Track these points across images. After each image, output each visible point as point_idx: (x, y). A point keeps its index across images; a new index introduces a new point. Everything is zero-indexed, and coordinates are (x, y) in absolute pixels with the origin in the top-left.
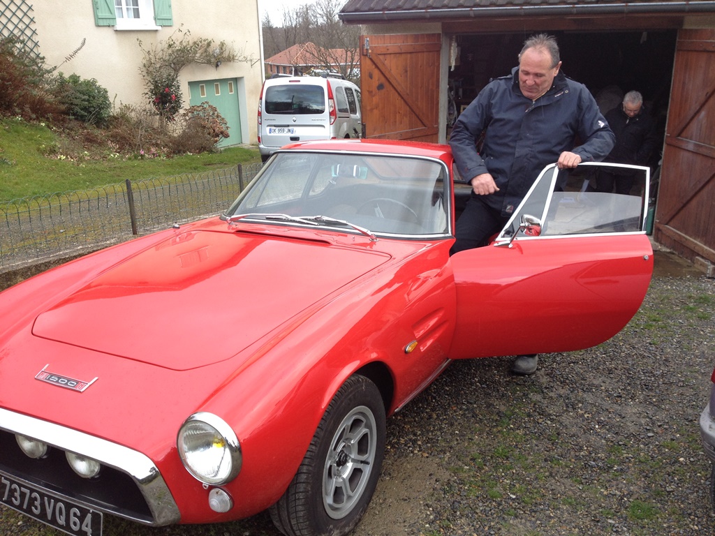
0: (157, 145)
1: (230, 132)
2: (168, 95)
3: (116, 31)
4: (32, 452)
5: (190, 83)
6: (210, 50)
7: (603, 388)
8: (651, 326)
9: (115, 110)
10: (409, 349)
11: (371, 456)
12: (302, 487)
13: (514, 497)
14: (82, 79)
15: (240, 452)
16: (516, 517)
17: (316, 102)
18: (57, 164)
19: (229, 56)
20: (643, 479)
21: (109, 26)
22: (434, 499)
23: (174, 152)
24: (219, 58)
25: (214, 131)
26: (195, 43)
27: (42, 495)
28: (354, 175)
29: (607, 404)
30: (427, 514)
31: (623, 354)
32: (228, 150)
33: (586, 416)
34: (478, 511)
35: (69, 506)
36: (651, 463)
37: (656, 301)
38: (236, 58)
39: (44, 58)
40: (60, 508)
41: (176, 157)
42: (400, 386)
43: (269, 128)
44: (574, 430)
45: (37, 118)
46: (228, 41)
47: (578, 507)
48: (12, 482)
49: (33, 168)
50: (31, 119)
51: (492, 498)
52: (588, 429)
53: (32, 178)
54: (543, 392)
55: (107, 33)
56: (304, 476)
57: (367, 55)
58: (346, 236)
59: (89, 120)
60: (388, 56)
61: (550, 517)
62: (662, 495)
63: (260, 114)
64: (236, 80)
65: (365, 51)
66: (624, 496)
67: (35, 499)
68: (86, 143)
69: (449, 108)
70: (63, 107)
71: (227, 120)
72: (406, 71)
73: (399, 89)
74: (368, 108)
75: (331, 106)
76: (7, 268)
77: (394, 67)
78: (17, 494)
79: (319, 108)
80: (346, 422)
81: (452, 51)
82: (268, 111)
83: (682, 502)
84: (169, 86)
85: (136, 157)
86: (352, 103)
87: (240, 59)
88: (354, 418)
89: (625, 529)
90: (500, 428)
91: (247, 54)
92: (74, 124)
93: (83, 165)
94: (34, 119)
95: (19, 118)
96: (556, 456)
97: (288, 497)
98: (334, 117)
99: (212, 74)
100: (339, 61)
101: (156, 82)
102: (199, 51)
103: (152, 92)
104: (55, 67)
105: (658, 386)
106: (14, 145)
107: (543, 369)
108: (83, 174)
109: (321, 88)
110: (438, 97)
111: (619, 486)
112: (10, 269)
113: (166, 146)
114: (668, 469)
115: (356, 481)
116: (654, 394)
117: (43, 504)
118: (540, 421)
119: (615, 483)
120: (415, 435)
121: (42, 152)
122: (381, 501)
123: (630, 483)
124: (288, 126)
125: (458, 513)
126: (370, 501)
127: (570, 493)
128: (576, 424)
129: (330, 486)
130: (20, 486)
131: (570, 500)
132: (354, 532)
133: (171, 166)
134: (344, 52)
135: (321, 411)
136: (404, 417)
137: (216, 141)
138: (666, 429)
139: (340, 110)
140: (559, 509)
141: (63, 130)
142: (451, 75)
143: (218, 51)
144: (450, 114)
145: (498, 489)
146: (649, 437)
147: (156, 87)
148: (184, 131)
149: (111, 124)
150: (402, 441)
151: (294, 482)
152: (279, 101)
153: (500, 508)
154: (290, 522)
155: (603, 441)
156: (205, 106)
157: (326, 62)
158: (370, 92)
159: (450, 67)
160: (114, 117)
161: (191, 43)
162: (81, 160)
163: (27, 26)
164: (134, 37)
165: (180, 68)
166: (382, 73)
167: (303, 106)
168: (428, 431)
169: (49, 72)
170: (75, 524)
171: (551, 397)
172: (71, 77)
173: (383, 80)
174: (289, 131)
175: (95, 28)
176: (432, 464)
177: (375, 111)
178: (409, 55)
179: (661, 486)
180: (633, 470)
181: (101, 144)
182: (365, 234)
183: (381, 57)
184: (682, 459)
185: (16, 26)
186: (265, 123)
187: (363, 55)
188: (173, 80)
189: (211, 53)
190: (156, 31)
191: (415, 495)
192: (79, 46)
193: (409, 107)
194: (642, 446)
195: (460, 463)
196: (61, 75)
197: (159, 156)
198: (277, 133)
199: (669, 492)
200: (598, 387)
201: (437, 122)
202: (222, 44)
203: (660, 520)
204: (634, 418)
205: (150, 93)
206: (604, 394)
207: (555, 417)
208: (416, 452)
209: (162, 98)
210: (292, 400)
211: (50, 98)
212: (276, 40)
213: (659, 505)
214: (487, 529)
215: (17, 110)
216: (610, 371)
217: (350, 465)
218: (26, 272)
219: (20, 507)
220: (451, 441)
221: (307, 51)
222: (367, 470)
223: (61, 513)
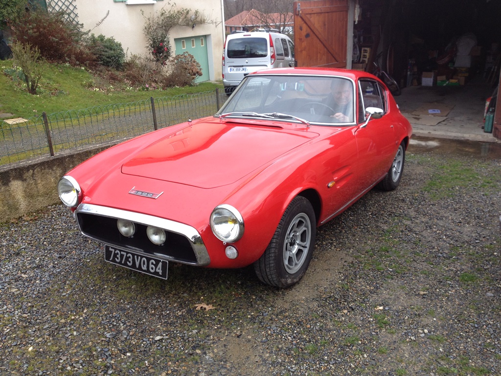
0: (156, 82)
1: (203, 72)
2: (162, 47)
3: (127, 5)
4: (127, 233)
5: (176, 40)
6: (189, 16)
7: (450, 218)
8: (485, 185)
9: (127, 58)
10: (330, 185)
11: (308, 243)
12: (273, 250)
13: (391, 270)
14: (106, 38)
15: (244, 226)
16: (393, 279)
17: (261, 50)
18: (95, 94)
19: (201, 20)
20: (470, 263)
21: (122, 2)
22: (344, 270)
23: (167, 86)
24: (194, 21)
25: (192, 71)
26: (178, 12)
27: (133, 255)
28: (296, 88)
29: (452, 226)
30: (340, 277)
31: (465, 201)
32: (201, 84)
33: (438, 232)
34: (369, 276)
35: (149, 259)
36: (476, 255)
37: (491, 172)
38: (206, 21)
39: (82, 25)
40: (144, 261)
41: (169, 89)
42: (325, 208)
43: (229, 68)
44: (430, 239)
45: (79, 65)
46: (200, 10)
47: (430, 275)
48: (115, 250)
49: (80, 97)
50: (75, 65)
51: (379, 270)
52: (439, 239)
53: (80, 102)
54: (411, 220)
55: (121, 6)
56: (274, 244)
57: (298, 15)
58: (291, 125)
59: (112, 66)
60: (313, 15)
61: (413, 280)
62: (481, 271)
63: (223, 58)
64: (206, 37)
65: (297, 12)
66: (458, 270)
67: (130, 257)
68: (111, 80)
69: (354, 49)
70: (95, 57)
71: (200, 63)
72: (325, 25)
73: (320, 36)
74: (299, 50)
75: (272, 52)
76: (86, 149)
77: (316, 22)
78: (118, 256)
79: (263, 53)
80: (295, 221)
81: (356, 11)
82: (229, 56)
83: (493, 274)
84: (163, 41)
85: (143, 89)
86: (286, 50)
87: (209, 22)
88: (299, 219)
89: (457, 286)
90: (384, 237)
91: (213, 18)
92: (102, 67)
93: (110, 94)
94: (77, 65)
95: (67, 64)
96: (418, 251)
97: (265, 256)
98: (274, 59)
99: (190, 33)
100: (275, 21)
101: (154, 39)
102: (182, 17)
103: (151, 46)
104: (90, 30)
105: (486, 217)
106: (66, 82)
107: (413, 208)
108: (111, 100)
109: (265, 40)
110: (346, 42)
111: (456, 266)
112: (88, 150)
113: (161, 82)
114: (487, 258)
115: (299, 257)
116: (482, 221)
117: (134, 260)
118: (409, 234)
119: (453, 264)
120: (332, 240)
121: (84, 86)
122: (313, 270)
123: (462, 264)
124: (243, 66)
125: (358, 276)
126: (306, 270)
127: (426, 269)
128: (432, 236)
129: (287, 255)
130: (120, 251)
131: (425, 272)
132: (298, 284)
133: (166, 94)
134: (279, 15)
135: (283, 211)
136: (325, 232)
137: (193, 78)
138: (488, 239)
139: (278, 55)
140: (418, 276)
141: (96, 72)
142: (355, 27)
143: (193, 17)
144: (354, 54)
145: (382, 266)
146: (477, 243)
147: (154, 42)
148: (173, 72)
149: (125, 68)
150: (324, 243)
151: (269, 248)
152: (237, 49)
153: (383, 275)
154: (266, 270)
155: (448, 245)
156: (186, 55)
157: (267, 22)
158: (300, 39)
159: (355, 22)
160: (127, 63)
161: (176, 12)
162: (109, 91)
163: (71, 3)
164: (138, 9)
165: (169, 29)
166: (309, 27)
167: (252, 53)
168: (340, 239)
169: (87, 33)
170: (152, 268)
171: (417, 223)
172: (99, 37)
173: (309, 30)
174: (243, 69)
175: (114, 3)
176: (343, 254)
177: (304, 52)
178: (327, 14)
179: (481, 266)
180: (464, 258)
181: (120, 81)
182: (303, 123)
183: (308, 16)
184: (495, 254)
185: (64, 4)
186: (227, 65)
187: (296, 15)
188: (165, 37)
189: (189, 19)
190: (153, 4)
191: (332, 268)
192: (105, 16)
193: (327, 49)
194: (471, 247)
195: (359, 254)
196: (93, 35)
197: (158, 88)
198: (235, 71)
199: (486, 269)
200: (446, 218)
201: (345, 59)
202: (197, 12)
203: (479, 282)
204: (469, 233)
205: (150, 47)
206: (450, 221)
207: (418, 233)
208: (333, 248)
209: (157, 50)
210: (261, 209)
211: (87, 51)
212: (229, 9)
213: (479, 275)
214: (375, 284)
215: (67, 59)
216: (455, 210)
217: (296, 247)
218: (96, 152)
219: (120, 263)
220: (354, 243)
221: (253, 15)
222: (306, 252)
223: (144, 264)
